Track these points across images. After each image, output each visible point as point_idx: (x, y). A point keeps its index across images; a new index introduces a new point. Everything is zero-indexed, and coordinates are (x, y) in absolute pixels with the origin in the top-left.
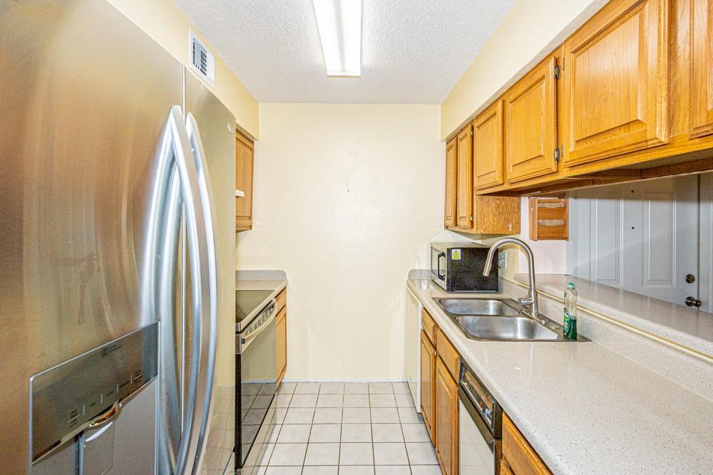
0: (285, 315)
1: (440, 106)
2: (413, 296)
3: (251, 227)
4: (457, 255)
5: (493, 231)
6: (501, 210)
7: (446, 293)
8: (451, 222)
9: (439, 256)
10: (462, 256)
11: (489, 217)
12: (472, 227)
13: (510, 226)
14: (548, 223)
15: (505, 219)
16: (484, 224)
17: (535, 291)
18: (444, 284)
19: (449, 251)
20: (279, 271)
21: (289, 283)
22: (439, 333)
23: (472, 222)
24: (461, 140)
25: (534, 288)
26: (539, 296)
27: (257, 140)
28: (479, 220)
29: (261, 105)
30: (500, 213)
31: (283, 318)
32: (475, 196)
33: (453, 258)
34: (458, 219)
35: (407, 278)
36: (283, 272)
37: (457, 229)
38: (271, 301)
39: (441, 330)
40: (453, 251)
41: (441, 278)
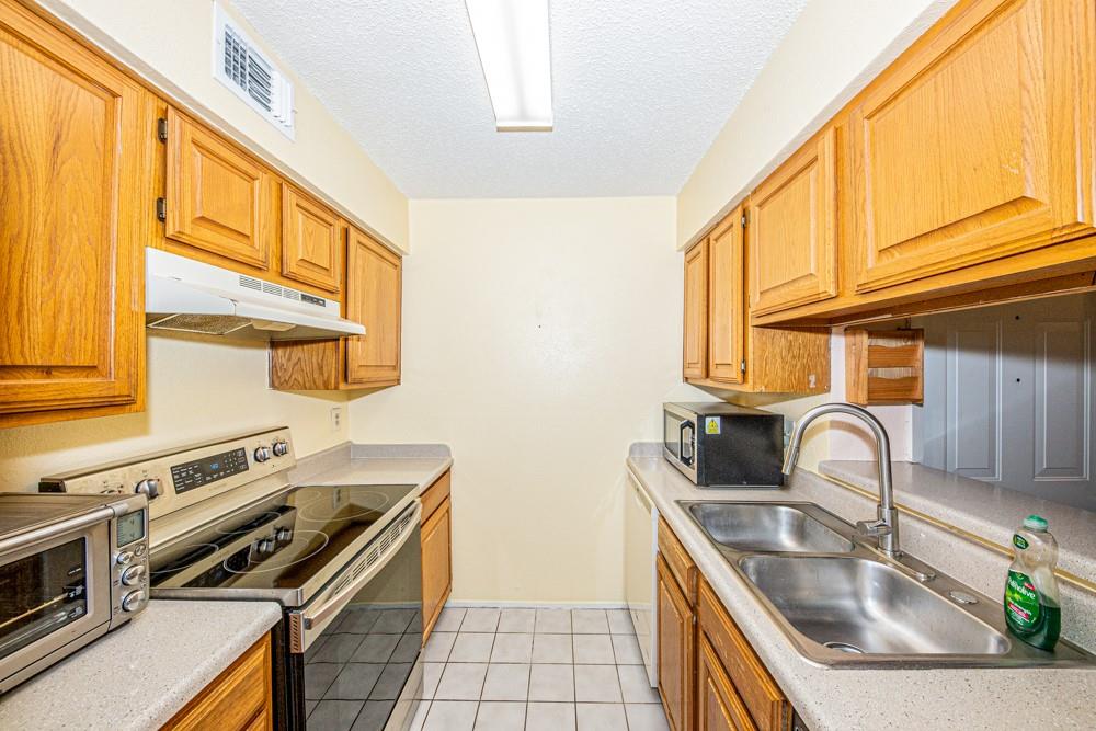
0: (448, 511)
1: (674, 200)
2: (638, 488)
3: (398, 382)
4: (713, 426)
5: (782, 386)
6: (796, 351)
7: (695, 489)
8: (698, 371)
9: (682, 427)
10: (722, 429)
11: (775, 365)
12: (745, 380)
13: (813, 378)
14: (882, 373)
15: (803, 366)
16: (766, 375)
17: (892, 508)
18: (693, 473)
19: (701, 419)
20: (439, 445)
21: (455, 463)
22: (703, 588)
23: (744, 372)
24: (716, 240)
25: (891, 502)
26: (900, 517)
27: (407, 254)
28: (757, 370)
29: (412, 202)
30: (794, 357)
31: (443, 516)
32: (750, 329)
33: (707, 432)
34: (712, 368)
35: (627, 455)
36: (445, 446)
37: (709, 383)
38: (413, 502)
39: (707, 583)
40: (708, 420)
41: (687, 461)
